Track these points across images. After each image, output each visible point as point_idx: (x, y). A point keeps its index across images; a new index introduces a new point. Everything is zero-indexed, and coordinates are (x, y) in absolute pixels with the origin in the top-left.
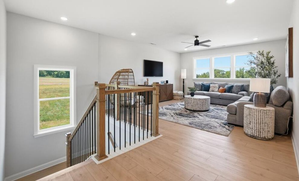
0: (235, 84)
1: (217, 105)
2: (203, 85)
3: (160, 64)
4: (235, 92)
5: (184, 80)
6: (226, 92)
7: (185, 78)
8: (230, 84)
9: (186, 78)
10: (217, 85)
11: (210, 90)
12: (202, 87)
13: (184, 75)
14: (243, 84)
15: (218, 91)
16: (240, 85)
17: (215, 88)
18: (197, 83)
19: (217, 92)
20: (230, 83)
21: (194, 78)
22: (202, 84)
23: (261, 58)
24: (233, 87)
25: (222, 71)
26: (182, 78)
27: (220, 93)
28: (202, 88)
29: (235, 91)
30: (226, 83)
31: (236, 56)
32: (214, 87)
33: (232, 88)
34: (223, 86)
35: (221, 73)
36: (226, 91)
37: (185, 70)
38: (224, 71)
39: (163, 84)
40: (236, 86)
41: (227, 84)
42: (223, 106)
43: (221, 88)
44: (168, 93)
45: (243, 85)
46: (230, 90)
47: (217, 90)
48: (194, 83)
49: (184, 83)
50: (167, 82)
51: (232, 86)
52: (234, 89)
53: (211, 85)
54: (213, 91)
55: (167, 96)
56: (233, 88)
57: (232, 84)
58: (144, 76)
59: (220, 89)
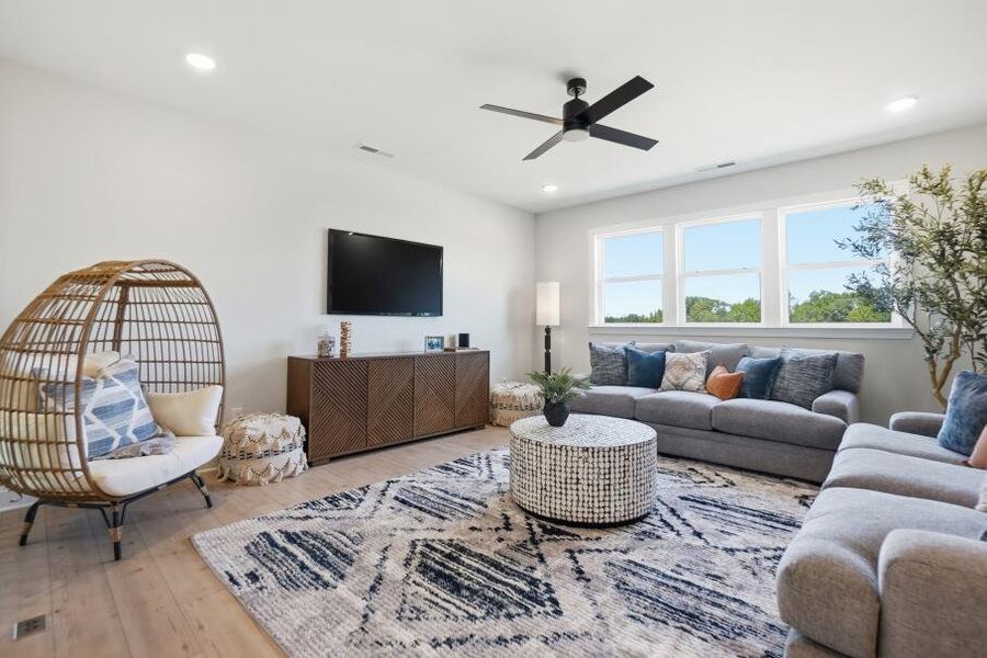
0: (790, 354)
1: (697, 467)
2: (630, 357)
3: (429, 257)
4: (792, 394)
5: (548, 330)
6: (744, 396)
7: (554, 321)
8: (765, 352)
9: (557, 323)
10: (698, 359)
11: (665, 382)
12: (626, 366)
13: (550, 310)
14: (832, 353)
15: (706, 388)
16: (815, 360)
17: (689, 374)
18: (604, 345)
19: (697, 391)
20: (762, 349)
21: (596, 325)
22: (626, 350)
23: (933, 212)
24: (779, 368)
25: (717, 302)
26: (542, 322)
27: (711, 402)
28: (627, 370)
29: (795, 391)
30: (745, 347)
31: (788, 216)
32: (686, 367)
33: (776, 375)
34: (729, 360)
35: (714, 311)
36: (747, 390)
37: (555, 287)
38: (724, 304)
39: (437, 350)
40: (798, 362)
41: (745, 352)
42: (735, 477)
43: (719, 372)
44: (458, 396)
45: (834, 360)
46: (764, 380)
47: (696, 380)
48: (590, 344)
49: (548, 346)
50: (464, 340)
51: (776, 365)
52: (787, 379)
53: (669, 355)
54: (678, 387)
55: (458, 411)
56: (781, 373)
57: (775, 352)
58: (329, 312)
59: (713, 374)
